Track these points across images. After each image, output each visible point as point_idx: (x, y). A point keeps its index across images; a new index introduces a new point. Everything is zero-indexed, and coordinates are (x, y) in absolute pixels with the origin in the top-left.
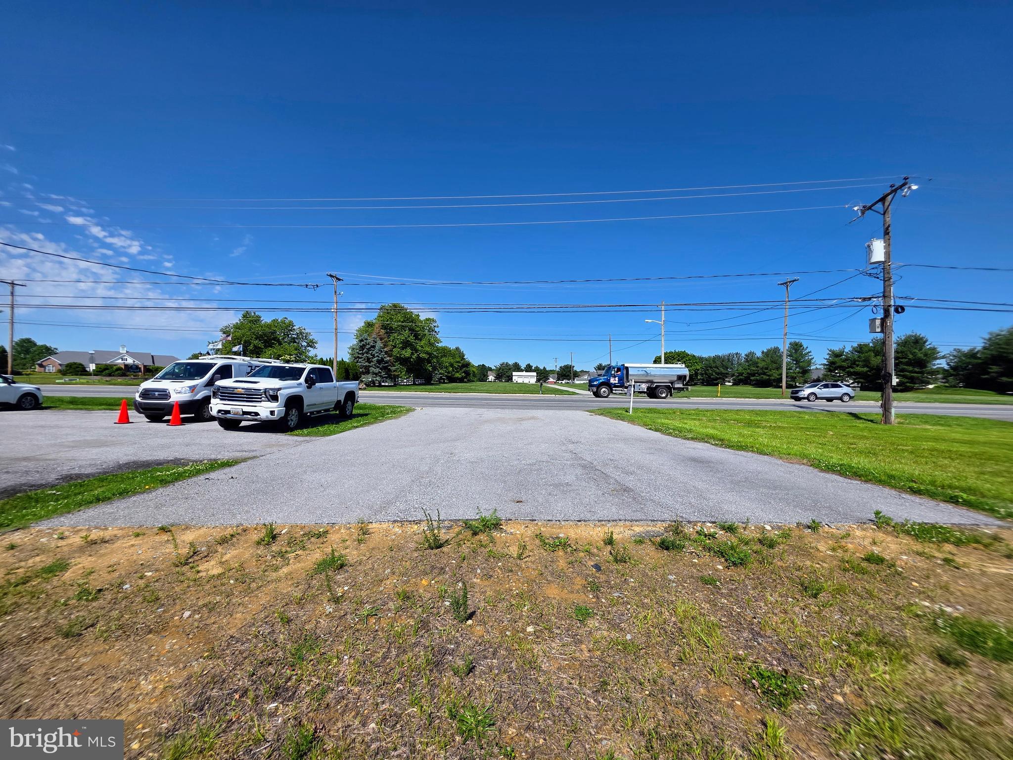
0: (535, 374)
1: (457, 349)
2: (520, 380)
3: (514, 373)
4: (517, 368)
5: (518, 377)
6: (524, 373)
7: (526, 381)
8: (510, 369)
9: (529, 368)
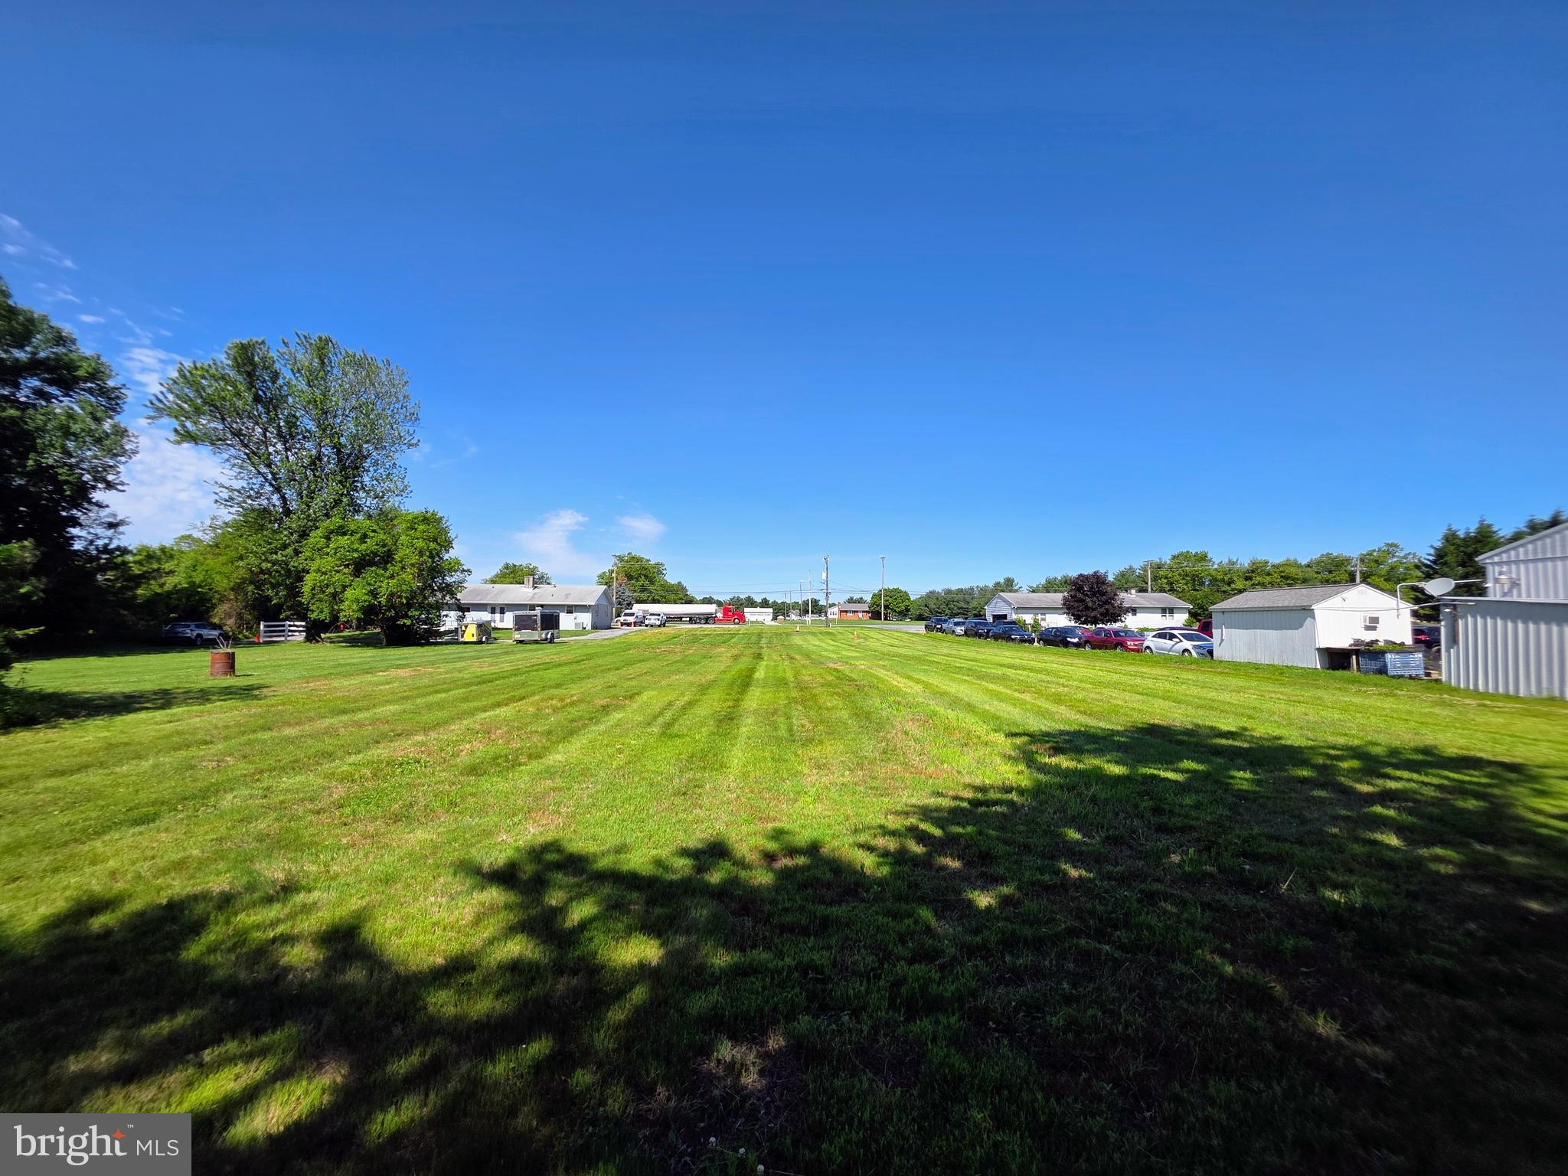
0: (771, 610)
1: (679, 583)
2: (753, 618)
3: (746, 610)
4: (751, 603)
5: (750, 614)
6: (758, 609)
7: (760, 618)
8: (742, 604)
9: (765, 604)
